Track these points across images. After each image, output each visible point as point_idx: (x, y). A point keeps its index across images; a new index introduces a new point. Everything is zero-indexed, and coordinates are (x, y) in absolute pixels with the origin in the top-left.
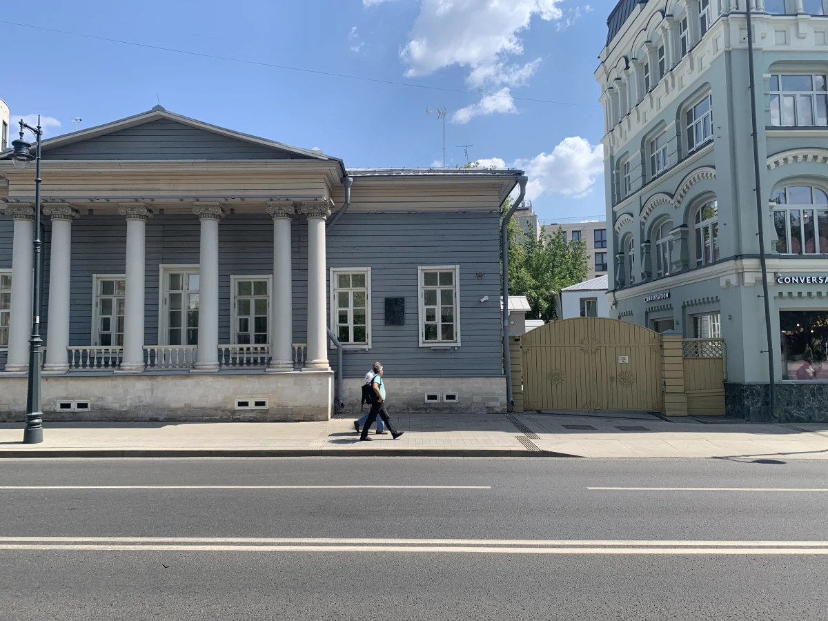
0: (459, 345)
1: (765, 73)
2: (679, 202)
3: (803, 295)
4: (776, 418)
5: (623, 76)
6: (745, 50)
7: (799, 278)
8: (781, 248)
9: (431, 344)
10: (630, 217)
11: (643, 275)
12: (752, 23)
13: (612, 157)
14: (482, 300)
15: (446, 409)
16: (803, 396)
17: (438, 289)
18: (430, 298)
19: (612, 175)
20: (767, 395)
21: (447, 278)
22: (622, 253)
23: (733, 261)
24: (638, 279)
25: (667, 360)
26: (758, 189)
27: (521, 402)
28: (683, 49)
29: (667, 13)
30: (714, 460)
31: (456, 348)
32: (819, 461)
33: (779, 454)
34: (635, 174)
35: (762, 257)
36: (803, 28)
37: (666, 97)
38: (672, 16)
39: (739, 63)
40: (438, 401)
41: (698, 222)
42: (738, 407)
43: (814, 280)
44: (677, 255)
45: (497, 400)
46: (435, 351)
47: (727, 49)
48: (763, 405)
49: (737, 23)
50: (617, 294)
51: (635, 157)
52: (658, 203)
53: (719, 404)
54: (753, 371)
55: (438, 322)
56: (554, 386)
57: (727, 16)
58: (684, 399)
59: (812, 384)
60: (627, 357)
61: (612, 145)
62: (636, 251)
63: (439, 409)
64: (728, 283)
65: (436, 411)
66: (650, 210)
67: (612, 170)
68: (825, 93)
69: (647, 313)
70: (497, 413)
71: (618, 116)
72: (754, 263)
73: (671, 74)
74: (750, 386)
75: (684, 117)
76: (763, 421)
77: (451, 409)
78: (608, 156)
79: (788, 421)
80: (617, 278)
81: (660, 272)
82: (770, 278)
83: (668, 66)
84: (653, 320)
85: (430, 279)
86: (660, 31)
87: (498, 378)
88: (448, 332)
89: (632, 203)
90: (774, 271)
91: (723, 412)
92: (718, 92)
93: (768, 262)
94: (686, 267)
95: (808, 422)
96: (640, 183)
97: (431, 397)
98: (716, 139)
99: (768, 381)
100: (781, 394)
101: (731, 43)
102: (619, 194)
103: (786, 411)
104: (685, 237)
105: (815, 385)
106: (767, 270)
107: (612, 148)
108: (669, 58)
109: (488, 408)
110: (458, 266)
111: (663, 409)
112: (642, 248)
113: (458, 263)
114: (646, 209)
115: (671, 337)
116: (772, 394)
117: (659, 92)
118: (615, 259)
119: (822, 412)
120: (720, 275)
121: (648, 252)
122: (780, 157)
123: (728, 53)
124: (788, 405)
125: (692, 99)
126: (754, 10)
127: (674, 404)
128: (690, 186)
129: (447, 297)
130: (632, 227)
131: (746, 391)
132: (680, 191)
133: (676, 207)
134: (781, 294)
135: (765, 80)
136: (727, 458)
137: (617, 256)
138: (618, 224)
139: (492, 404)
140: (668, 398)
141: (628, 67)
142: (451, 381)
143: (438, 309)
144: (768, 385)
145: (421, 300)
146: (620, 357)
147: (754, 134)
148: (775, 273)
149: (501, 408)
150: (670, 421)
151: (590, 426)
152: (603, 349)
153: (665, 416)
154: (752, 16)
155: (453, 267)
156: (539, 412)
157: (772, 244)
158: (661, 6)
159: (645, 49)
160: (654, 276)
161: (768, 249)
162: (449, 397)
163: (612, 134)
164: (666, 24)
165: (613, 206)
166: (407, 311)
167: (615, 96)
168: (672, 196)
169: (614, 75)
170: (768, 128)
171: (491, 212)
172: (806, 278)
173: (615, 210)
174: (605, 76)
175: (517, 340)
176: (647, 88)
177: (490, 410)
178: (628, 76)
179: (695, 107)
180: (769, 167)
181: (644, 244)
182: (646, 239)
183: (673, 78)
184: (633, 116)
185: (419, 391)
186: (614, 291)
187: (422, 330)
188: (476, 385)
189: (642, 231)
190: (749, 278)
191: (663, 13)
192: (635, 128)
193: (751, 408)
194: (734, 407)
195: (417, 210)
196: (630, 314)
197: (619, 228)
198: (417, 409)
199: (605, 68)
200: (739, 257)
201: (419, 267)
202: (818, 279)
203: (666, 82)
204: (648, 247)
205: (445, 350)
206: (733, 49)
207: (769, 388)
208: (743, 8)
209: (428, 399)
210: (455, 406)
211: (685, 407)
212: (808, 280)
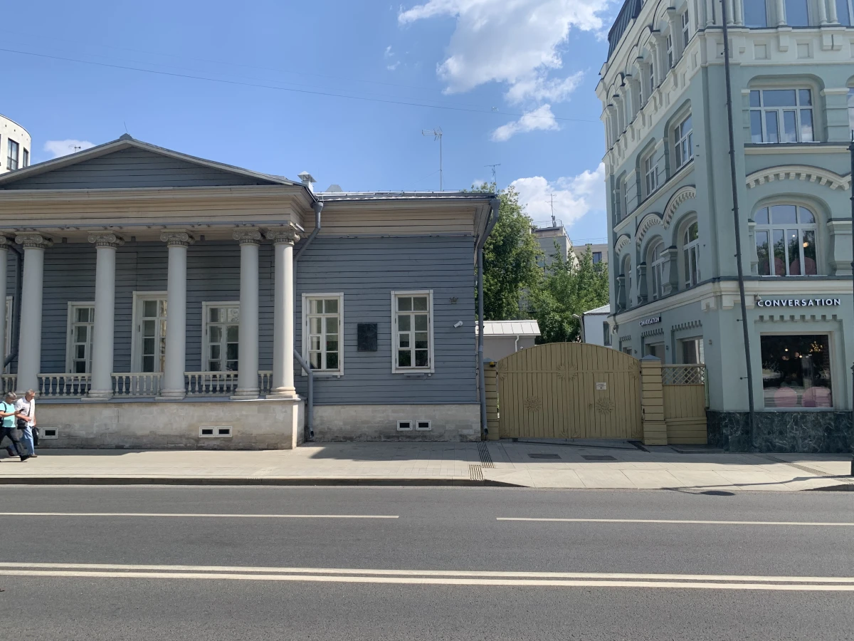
0: (433, 371)
1: (744, 88)
2: (668, 223)
3: (785, 318)
4: (755, 447)
5: (620, 93)
6: (720, 65)
7: (780, 301)
8: (764, 268)
9: (405, 371)
10: (627, 238)
11: (639, 298)
12: (729, 38)
13: (612, 177)
14: (456, 326)
15: (418, 437)
16: (785, 424)
17: (412, 314)
18: (404, 323)
19: (613, 195)
20: (747, 423)
21: (421, 303)
22: (623, 275)
23: (711, 284)
24: (635, 303)
25: (645, 387)
26: (735, 209)
27: (496, 430)
28: (671, 64)
29: (655, 29)
30: (662, 491)
31: (430, 375)
32: (780, 493)
33: (735, 485)
34: (631, 194)
35: (740, 279)
36: (785, 41)
37: (657, 113)
38: (659, 31)
39: (716, 79)
40: (411, 428)
41: (686, 243)
42: (718, 436)
43: (797, 302)
44: (665, 278)
45: (470, 427)
46: (409, 377)
47: (704, 65)
48: (742, 434)
49: (714, 37)
50: (618, 317)
51: (630, 177)
52: (652, 223)
53: (702, 435)
54: (731, 399)
55: (412, 348)
56: (531, 414)
57: (703, 30)
58: (664, 427)
59: (795, 412)
60: (605, 384)
61: (612, 164)
62: (632, 273)
63: (411, 437)
64: (708, 306)
65: (408, 440)
66: (644, 231)
67: (612, 189)
68: (809, 107)
69: (643, 338)
70: (471, 441)
71: (616, 135)
72: (733, 285)
73: (659, 91)
74: (729, 415)
75: (672, 135)
76: (743, 451)
77: (424, 438)
78: (609, 176)
79: (769, 450)
80: (618, 302)
81: (655, 295)
82: (749, 301)
83: (657, 83)
84: (649, 344)
85: (404, 303)
86: (648, 47)
87: (472, 406)
88: (422, 359)
89: (627, 225)
90: (755, 293)
91: (704, 441)
92: (697, 108)
93: (747, 284)
94: (675, 290)
95: (791, 452)
96: (636, 204)
97: (403, 425)
98: (696, 158)
99: (747, 409)
100: (762, 422)
101: (708, 59)
102: (619, 214)
103: (767, 441)
104: (675, 258)
105: (798, 413)
106: (745, 293)
107: (612, 167)
108: (657, 75)
109: (461, 436)
110: (432, 291)
111: (643, 438)
112: (638, 271)
113: (432, 288)
114: (640, 230)
115: (650, 362)
116: (752, 422)
117: (649, 109)
118: (616, 282)
119: (806, 441)
120: (701, 298)
121: (644, 275)
122: (760, 176)
123: (705, 69)
124: (769, 433)
125: (677, 116)
126: (732, 24)
127: (653, 432)
128: (677, 206)
129: (422, 323)
130: (628, 248)
131: (725, 419)
132: (668, 211)
133: (665, 228)
134: (762, 317)
135: (744, 96)
136: (676, 489)
137: (618, 278)
138: (618, 246)
139: (465, 432)
140: (647, 427)
141: (623, 85)
142: (423, 408)
143: (412, 335)
144: (748, 413)
145: (395, 326)
146: (597, 384)
147: (732, 152)
148: (755, 296)
149: (475, 437)
150: (646, 451)
151: (556, 455)
152: (581, 376)
153: (644, 444)
154: (729, 30)
155: (427, 291)
156: (515, 440)
157: (753, 265)
158: (650, 21)
159: (637, 65)
160: (650, 298)
161: (747, 271)
162: (421, 425)
163: (612, 153)
164: (654, 40)
165: (614, 227)
166: (380, 336)
167: (613, 113)
168: (661, 216)
169: (612, 93)
170: (746, 145)
171: (465, 236)
172: (788, 302)
173: (616, 231)
174: (605, 93)
175: (493, 366)
176: (640, 107)
177: (463, 438)
178: (625, 92)
179: (682, 125)
180: (748, 185)
181: (639, 266)
182: (642, 261)
183: (660, 94)
184: (629, 134)
185: (391, 419)
186: (615, 315)
187: (395, 356)
188: (449, 413)
189: (638, 253)
190: (728, 302)
191: (651, 28)
192: (632, 146)
193: (730, 437)
194: (715, 435)
195: (390, 234)
196: (628, 338)
197: (619, 250)
198: (389, 437)
199: (604, 84)
200: (717, 279)
201: (393, 293)
202: (801, 303)
203: (655, 98)
204: (644, 269)
205: (418, 377)
206: (710, 65)
207: (748, 416)
208: (720, 22)
209: (401, 427)
210: (428, 434)
211: (665, 436)
212: (790, 303)
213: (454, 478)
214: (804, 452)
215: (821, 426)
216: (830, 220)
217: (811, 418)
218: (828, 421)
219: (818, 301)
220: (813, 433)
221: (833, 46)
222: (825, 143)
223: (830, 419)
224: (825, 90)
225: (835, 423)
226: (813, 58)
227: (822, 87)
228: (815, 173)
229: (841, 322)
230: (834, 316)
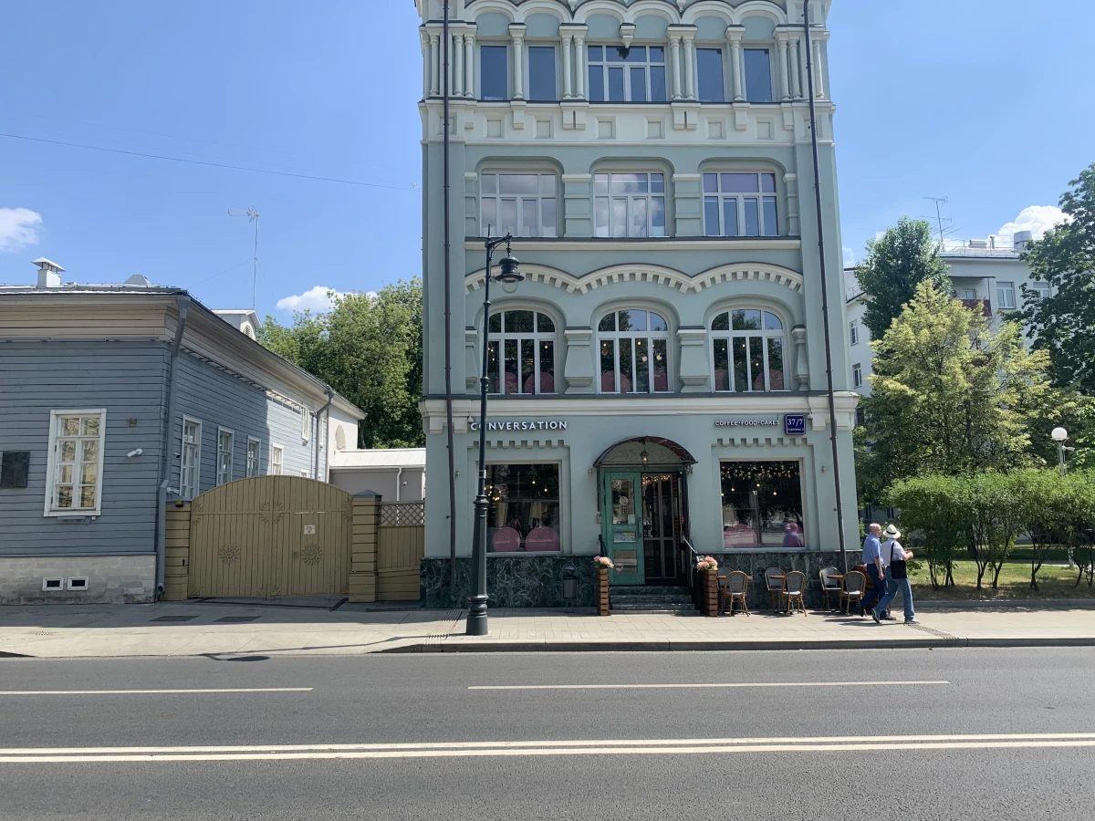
0: (98, 513)
1: (471, 171)
7: (497, 425)
9: (62, 513)
12: (449, 111)
14: (130, 455)
15: (71, 598)
16: (495, 572)
17: (79, 440)
25: (356, 529)
26: (447, 314)
27: (184, 588)
31: (94, 518)
36: (520, 117)
40: (61, 588)
43: (516, 426)
45: (140, 585)
46: (66, 521)
47: (425, 141)
48: (443, 586)
49: (435, 111)
53: (415, 587)
55: (75, 483)
56: (226, 566)
57: (424, 102)
58: (373, 580)
59: (507, 558)
60: (313, 527)
63: (61, 599)
65: (56, 602)
70: (139, 603)
72: (441, 404)
76: (442, 607)
77: (77, 597)
82: (458, 424)
85: (69, 426)
87: (143, 557)
88: (88, 497)
90: (465, 414)
91: (416, 596)
93: (456, 404)
95: (500, 606)
97: (51, 584)
99: (448, 554)
100: (468, 571)
101: (429, 135)
106: (453, 414)
109: (126, 596)
110: (104, 410)
111: (348, 593)
113: (103, 406)
115: (363, 499)
116: (452, 570)
119: (519, 593)
123: (425, 146)
126: (451, 95)
127: (360, 586)
129: (90, 451)
131: (423, 568)
134: (476, 444)
135: (469, 180)
139: (133, 591)
140: (353, 579)
142: (79, 561)
143: (76, 467)
144: (448, 559)
145: (54, 455)
146: (305, 527)
147: (446, 246)
148: (467, 418)
149: (144, 596)
152: (286, 516)
153: (348, 602)
154: (452, 102)
155: (98, 411)
161: (459, 388)
162: (76, 583)
166: (31, 469)
170: (468, 239)
171: (153, 341)
172: (505, 424)
175: (180, 506)
177: (130, 600)
185: (36, 576)
187: (50, 494)
188: (113, 567)
190: (435, 424)
193: (427, 590)
195: (53, 337)
198: (30, 600)
201: (53, 412)
202: (521, 426)
205: (78, 521)
206: (431, 142)
207: (450, 563)
209: (48, 586)
210: (83, 594)
211: (373, 590)
212: (508, 426)
214: (516, 607)
215: (537, 574)
217: (526, 564)
218: (545, 568)
219: (540, 423)
220: (527, 582)
223: (548, 566)
225: (554, 570)
229: (569, 448)
230: (561, 442)
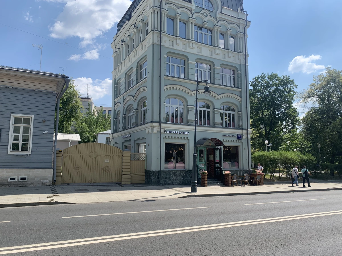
0: (30, 153)
1: (165, 55)
2: (136, 100)
3: (173, 138)
4: (161, 184)
5: (121, 47)
6: (159, 45)
8: (167, 120)
9: (15, 153)
10: (119, 104)
11: (123, 127)
12: (162, 36)
13: (115, 80)
14: (44, 133)
15: (20, 184)
16: (170, 175)
17: (22, 126)
18: (16, 130)
19: (115, 87)
20: (159, 174)
21: (27, 121)
22: (117, 118)
23: (150, 123)
24: (121, 129)
25: (124, 161)
26: (160, 97)
27: (60, 180)
28: (141, 41)
29: (136, 26)
30: (130, 201)
31: (28, 155)
32: (171, 199)
33: (155, 197)
34: (122, 87)
35: (160, 123)
36: (178, 41)
37: (134, 59)
38: (137, 27)
39: (157, 49)
40: (16, 180)
41: (142, 108)
42: (149, 180)
43: (177, 132)
44: (133, 121)
45: (47, 179)
46: (17, 156)
47: (153, 43)
48: (157, 179)
49: (157, 34)
50: (114, 135)
51: (122, 81)
52: (130, 99)
53: (143, 179)
54: (154, 166)
55: (20, 142)
56: (76, 173)
57: (153, 31)
58: (130, 177)
60: (109, 160)
61: (116, 75)
62: (121, 118)
63: (15, 185)
64: (148, 132)
65: (14, 186)
66: (126, 102)
67: (115, 85)
68: (184, 66)
69: (123, 143)
70: (47, 186)
71: (118, 63)
72: (157, 124)
73: (136, 50)
74: (153, 171)
75: (139, 67)
76: (157, 185)
77: (23, 184)
78: (114, 79)
79: (165, 185)
80: (114, 129)
81: (129, 127)
82: (162, 131)
83: (135, 46)
84: (125, 145)
85: (17, 120)
86: (133, 33)
87: (49, 169)
88: (25, 148)
89: (120, 99)
90: (164, 128)
91: (144, 182)
92: (149, 59)
93: (162, 125)
94: (137, 125)
95: (172, 185)
96: (124, 91)
97: (11, 179)
98: (148, 77)
99: (159, 169)
100: (163, 174)
101: (155, 41)
102: (117, 95)
103: (165, 181)
104: (137, 113)
105: (175, 171)
106: (161, 128)
107: (115, 76)
108: (135, 44)
109: (42, 183)
110: (33, 116)
111: (121, 181)
112: (123, 117)
113: (33, 114)
114: (125, 102)
115: (126, 152)
117: (132, 56)
118: (114, 121)
119: (177, 181)
120: (146, 128)
121: (125, 119)
122: (168, 87)
123: (153, 45)
124: (166, 178)
125: (142, 60)
126: (163, 31)
127: (126, 179)
128: (139, 94)
129: (26, 130)
130: (120, 108)
131: (152, 173)
132: (136, 96)
133: (135, 101)
134: (166, 137)
135: (165, 58)
136: (135, 200)
137: (115, 119)
138: (116, 107)
139: (45, 181)
140: (123, 177)
141: (122, 45)
142: (24, 171)
143: (21, 136)
144: (159, 171)
145: (11, 131)
146: (105, 160)
147: (160, 77)
148: (164, 129)
149: (49, 183)
150: (123, 186)
151: (87, 190)
152: (99, 156)
153: (122, 184)
154: (162, 33)
155: (31, 116)
156: (68, 184)
157: (164, 118)
158: (134, 23)
159: (128, 38)
160: (127, 128)
161: (162, 120)
162: (22, 179)
163: (116, 70)
164: (135, 30)
165: (114, 99)
166: (2, 136)
167: (117, 55)
168: (133, 97)
169: (117, 47)
170: (165, 75)
171: (52, 93)
173: (115, 101)
174: (115, 46)
175: (60, 152)
176: (128, 54)
177: (44, 184)
178: (122, 48)
179: (143, 64)
180: (164, 89)
181: (124, 115)
182: (125, 114)
183: (136, 51)
184: (123, 64)
185: (5, 176)
186: (112, 134)
187: (10, 145)
188: (37, 173)
189: (123, 110)
190: (155, 130)
191: (135, 26)
192: (124, 69)
193: (153, 180)
194: (148, 179)
195: (13, 86)
196: (117, 143)
197: (116, 108)
198: (3, 185)
199: (115, 43)
200: (152, 122)
201: (12, 115)
203: (134, 52)
204: (125, 117)
205: (22, 156)
206: (155, 44)
207: (159, 172)
208: (159, 29)
209: (10, 180)
210: (25, 183)
211: (130, 180)
212: (175, 132)
213: (40, 202)
214: (176, 185)
215: (181, 175)
216: (188, 105)
217: (178, 173)
218: (183, 174)
219: (183, 132)
220: (179, 178)
221: (192, 47)
222: (188, 79)
223: (184, 173)
224: (189, 61)
225: (185, 174)
226: (186, 50)
227: (188, 60)
228: (185, 89)
229: (189, 140)
230: (187, 138)
